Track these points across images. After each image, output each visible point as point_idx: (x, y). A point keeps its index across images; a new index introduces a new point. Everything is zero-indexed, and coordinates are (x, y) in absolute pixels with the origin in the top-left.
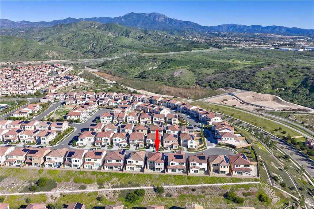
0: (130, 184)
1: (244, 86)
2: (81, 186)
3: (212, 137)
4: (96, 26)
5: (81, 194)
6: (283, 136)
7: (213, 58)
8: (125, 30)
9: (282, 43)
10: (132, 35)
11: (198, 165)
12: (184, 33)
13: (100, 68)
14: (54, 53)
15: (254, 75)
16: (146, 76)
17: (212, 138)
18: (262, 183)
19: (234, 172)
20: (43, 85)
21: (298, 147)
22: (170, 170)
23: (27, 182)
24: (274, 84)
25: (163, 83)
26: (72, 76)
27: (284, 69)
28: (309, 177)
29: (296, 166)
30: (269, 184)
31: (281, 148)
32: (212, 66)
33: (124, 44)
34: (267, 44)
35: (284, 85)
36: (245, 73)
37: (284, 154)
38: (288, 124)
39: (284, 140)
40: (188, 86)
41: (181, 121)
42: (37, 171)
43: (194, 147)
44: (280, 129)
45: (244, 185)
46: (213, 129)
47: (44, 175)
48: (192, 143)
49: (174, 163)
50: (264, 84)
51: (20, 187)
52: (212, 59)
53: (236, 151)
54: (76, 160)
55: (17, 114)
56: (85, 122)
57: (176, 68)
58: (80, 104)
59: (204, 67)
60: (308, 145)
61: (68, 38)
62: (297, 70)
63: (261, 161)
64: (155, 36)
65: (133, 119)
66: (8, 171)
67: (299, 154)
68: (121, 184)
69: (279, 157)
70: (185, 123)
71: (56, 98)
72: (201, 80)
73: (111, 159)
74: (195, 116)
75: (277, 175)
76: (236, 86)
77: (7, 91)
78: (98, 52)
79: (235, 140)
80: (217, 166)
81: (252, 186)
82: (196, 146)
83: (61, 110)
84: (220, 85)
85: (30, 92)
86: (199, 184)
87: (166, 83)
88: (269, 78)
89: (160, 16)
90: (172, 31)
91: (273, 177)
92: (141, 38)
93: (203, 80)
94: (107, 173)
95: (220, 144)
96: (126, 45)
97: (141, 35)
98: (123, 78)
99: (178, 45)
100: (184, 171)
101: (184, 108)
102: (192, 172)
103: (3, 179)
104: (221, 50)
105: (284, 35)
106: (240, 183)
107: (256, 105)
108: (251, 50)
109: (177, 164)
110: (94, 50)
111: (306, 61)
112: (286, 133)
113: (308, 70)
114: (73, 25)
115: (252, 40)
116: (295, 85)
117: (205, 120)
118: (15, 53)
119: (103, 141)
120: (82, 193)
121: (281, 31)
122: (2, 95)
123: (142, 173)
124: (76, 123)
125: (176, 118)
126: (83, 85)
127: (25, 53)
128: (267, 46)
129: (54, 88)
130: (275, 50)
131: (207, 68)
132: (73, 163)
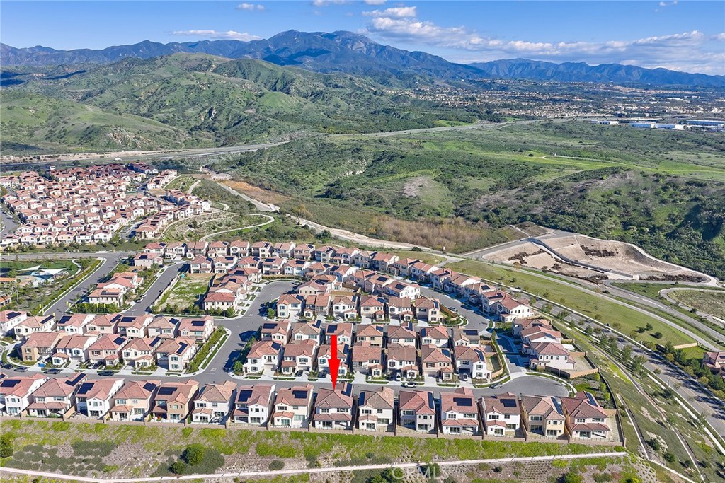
0: (371, 459)
1: (561, 221)
2: (274, 461)
3: (515, 351)
4: (214, 66)
5: (275, 480)
6: (657, 345)
7: (486, 147)
8: (280, 74)
9: (635, 108)
10: (296, 88)
11: (502, 418)
12: (411, 81)
13: (234, 171)
14: (125, 135)
15: (583, 198)
16: (342, 192)
17: (517, 354)
18: (630, 455)
19: (574, 433)
20: (124, 219)
21: (690, 370)
22: (447, 428)
23: (163, 453)
24: (626, 217)
25: (381, 209)
26: (184, 197)
27: (649, 185)
28: (716, 437)
29: (688, 413)
30: (643, 456)
31: (655, 372)
32: (487, 171)
33: (281, 111)
34: (601, 110)
35: (650, 220)
36: (562, 191)
37: (664, 388)
38: (664, 315)
39: (660, 354)
40: (438, 219)
41: (447, 314)
42: (179, 430)
43: (484, 377)
44: (649, 327)
45: (596, 459)
46: (515, 333)
47: (194, 439)
48: (480, 367)
49: (455, 415)
50: (605, 219)
51: (151, 466)
52: (483, 149)
53: (570, 385)
54: (257, 408)
55: (97, 298)
56: (244, 314)
57: (409, 175)
58: (221, 271)
59: (470, 175)
60: (709, 365)
61: (150, 95)
62: (675, 186)
63: (622, 408)
64: (348, 91)
65: (346, 309)
66: (119, 430)
67: (692, 386)
68: (351, 457)
69: (654, 395)
70: (455, 319)
71: (166, 254)
72: (465, 205)
73: (327, 406)
74: (475, 303)
75: (655, 436)
76: (544, 222)
77: (50, 236)
78: (223, 130)
79: (566, 361)
80: (541, 420)
81: (611, 460)
82: (488, 374)
83: (185, 286)
84: (508, 218)
85: (100, 238)
86: (507, 457)
87: (387, 210)
88: (616, 203)
89: (354, 38)
90: (386, 78)
91: (649, 440)
92: (316, 95)
93: (470, 205)
94: (321, 435)
95: (535, 369)
96: (285, 114)
97: (318, 89)
98: (291, 196)
99: (403, 113)
100: (475, 430)
101: (448, 282)
102: (490, 432)
103: (113, 449)
104: (501, 126)
105: (638, 87)
106: (587, 456)
107: (590, 267)
108: (569, 127)
109: (460, 416)
110: (213, 124)
111: (691, 157)
112: (661, 336)
113: (700, 188)
114: (159, 62)
115: (566, 101)
116: (673, 221)
117: (496, 311)
118: (36, 132)
119: (298, 363)
120: (278, 477)
121: (630, 77)
122: (40, 244)
123: (392, 434)
124: (226, 318)
125: (437, 307)
126: (210, 219)
127: (59, 132)
128: (602, 115)
129: (151, 227)
130: (620, 127)
131: (477, 175)
132: (252, 414)
